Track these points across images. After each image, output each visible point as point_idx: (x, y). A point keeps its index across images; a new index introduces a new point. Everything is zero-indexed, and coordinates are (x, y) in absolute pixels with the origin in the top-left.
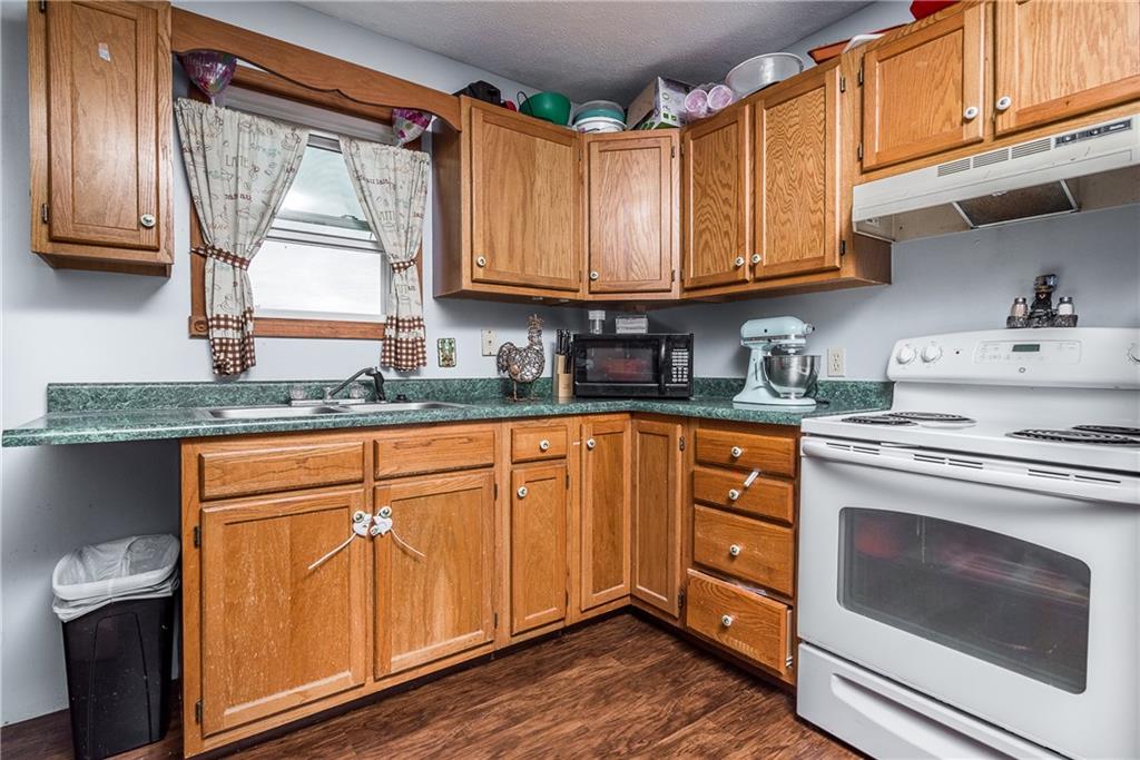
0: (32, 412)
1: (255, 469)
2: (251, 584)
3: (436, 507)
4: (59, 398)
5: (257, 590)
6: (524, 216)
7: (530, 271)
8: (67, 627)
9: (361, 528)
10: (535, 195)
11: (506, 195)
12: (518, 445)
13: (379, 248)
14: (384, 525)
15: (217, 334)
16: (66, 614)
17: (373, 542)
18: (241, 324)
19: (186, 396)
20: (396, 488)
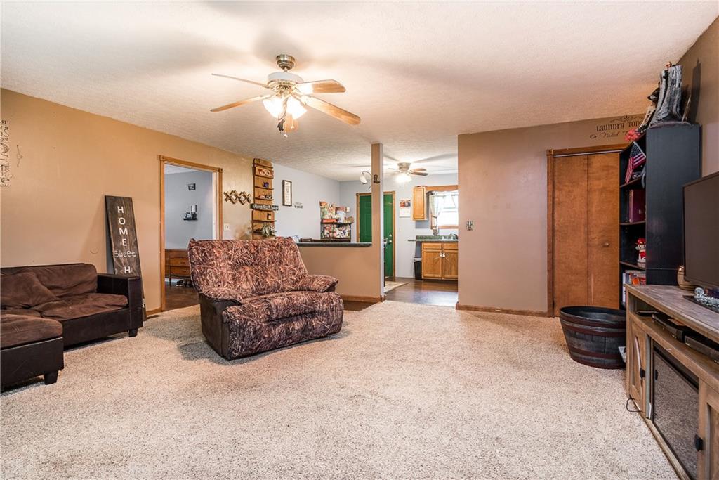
0: (415, 239)
1: (429, 246)
3: (452, 255)
4: (417, 237)
5: (429, 261)
8: (414, 263)
9: (441, 256)
14: (444, 256)
15: (433, 229)
16: (414, 261)
17: (442, 258)
18: (436, 227)
19: (430, 237)
20: (447, 251)
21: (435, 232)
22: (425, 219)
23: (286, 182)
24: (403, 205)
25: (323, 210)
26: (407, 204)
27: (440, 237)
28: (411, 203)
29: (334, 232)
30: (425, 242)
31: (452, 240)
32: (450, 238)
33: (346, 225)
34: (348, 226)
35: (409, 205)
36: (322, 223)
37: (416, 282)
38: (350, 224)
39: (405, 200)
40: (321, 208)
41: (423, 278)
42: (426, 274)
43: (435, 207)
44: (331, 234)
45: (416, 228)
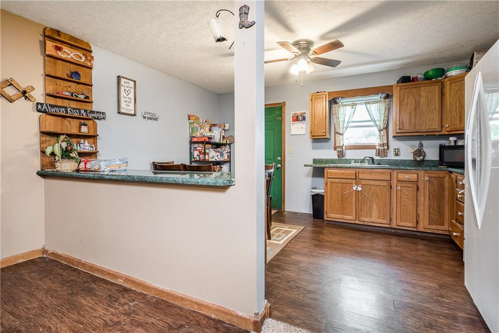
0: (311, 163)
1: (336, 174)
2: (334, 194)
3: (373, 188)
4: (315, 161)
5: (335, 195)
6: (416, 112)
7: (418, 128)
8: (312, 196)
9: (355, 188)
10: (420, 105)
11: (408, 107)
12: (399, 177)
13: (376, 125)
14: (360, 189)
15: (338, 149)
16: (312, 194)
17: (357, 191)
18: (342, 147)
19: (333, 161)
20: (363, 182)
21: (341, 154)
22: (328, 137)
23: (123, 80)
24: (296, 119)
25: (192, 126)
26: (300, 118)
27: (349, 161)
28: (308, 116)
29: (205, 154)
30: (330, 168)
31: (366, 165)
32: (363, 161)
33: (225, 145)
34: (228, 146)
35: (304, 119)
36: (191, 143)
37: (315, 225)
38: (229, 145)
39: (299, 112)
40: (190, 123)
41: (325, 218)
42: (331, 214)
43: (341, 119)
44: (202, 156)
45: (314, 148)
